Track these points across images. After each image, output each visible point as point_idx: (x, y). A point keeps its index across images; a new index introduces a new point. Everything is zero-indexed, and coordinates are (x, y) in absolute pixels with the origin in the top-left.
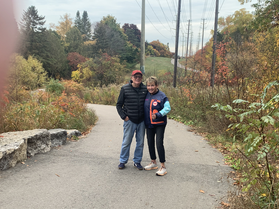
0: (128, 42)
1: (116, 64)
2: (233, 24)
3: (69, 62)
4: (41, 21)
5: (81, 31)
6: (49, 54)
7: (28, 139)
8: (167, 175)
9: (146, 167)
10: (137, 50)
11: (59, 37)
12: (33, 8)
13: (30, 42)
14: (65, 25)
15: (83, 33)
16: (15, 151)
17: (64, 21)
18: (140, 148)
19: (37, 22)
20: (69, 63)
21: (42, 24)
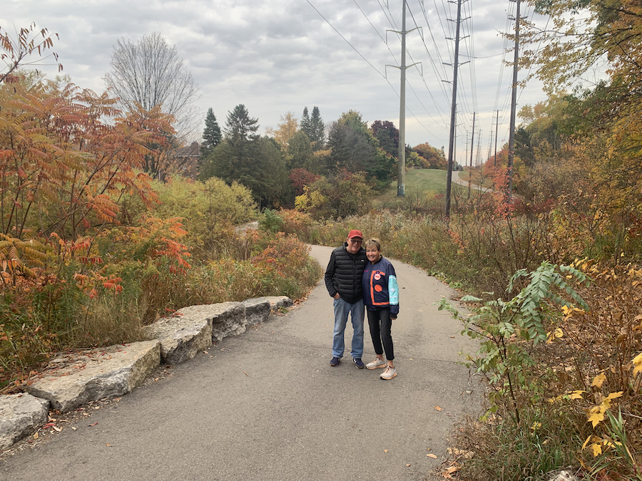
0: (379, 149)
1: (359, 184)
2: (545, 115)
3: (292, 182)
4: (253, 125)
5: (309, 136)
6: (264, 172)
7: (214, 319)
8: (396, 379)
9: (367, 365)
10: (392, 160)
11: (279, 147)
12: (242, 107)
13: (238, 156)
14: (288, 128)
15: (313, 139)
16: (194, 337)
17: (286, 122)
18: (358, 337)
19: (247, 127)
20: (292, 184)
21: (254, 129)
